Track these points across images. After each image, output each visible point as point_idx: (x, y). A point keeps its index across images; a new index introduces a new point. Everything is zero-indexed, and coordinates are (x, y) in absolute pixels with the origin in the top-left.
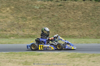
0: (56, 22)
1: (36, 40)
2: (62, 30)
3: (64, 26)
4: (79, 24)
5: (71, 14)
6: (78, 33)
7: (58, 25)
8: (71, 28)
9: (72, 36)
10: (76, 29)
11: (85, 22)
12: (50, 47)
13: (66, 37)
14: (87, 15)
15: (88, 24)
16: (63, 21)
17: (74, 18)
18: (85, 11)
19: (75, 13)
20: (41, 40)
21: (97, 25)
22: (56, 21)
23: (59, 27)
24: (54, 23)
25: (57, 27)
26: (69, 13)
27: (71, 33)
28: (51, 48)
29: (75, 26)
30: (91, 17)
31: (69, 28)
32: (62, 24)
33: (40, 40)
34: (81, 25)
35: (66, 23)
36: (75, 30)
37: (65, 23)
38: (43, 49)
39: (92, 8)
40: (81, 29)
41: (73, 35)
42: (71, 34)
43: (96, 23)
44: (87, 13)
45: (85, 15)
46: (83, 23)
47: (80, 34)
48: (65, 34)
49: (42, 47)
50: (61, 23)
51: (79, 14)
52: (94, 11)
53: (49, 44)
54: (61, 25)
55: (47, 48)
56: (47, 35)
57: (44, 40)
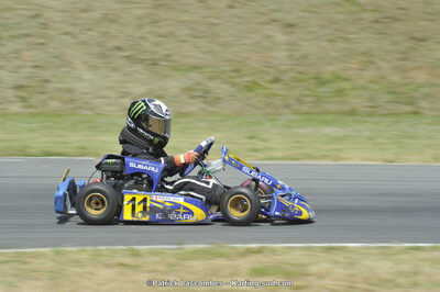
12: (185, 208)
28: (191, 213)
38: (147, 219)
49: (139, 208)
53: (171, 188)
55: (170, 212)
56: (157, 140)
57: (153, 168)
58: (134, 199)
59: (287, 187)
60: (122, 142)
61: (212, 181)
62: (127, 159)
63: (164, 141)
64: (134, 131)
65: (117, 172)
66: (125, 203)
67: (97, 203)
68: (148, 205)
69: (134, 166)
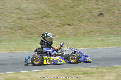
12: (59, 60)
28: (61, 61)
38: (50, 63)
49: (48, 61)
55: (56, 61)
56: (50, 43)
57: (50, 50)
58: (46, 59)
59: (84, 53)
60: (40, 44)
61: (65, 53)
62: (43, 48)
63: (52, 43)
64: (44, 41)
65: (41, 52)
66: (44, 60)
67: (37, 60)
68: (50, 60)
69: (45, 50)
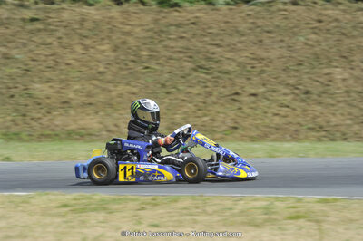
0: (18, 83)
1: (108, 144)
2: (43, 111)
3: (48, 98)
4: (104, 89)
5: (73, 52)
6: (101, 123)
7: (26, 92)
8: (73, 103)
9: (77, 134)
10: (92, 107)
11: (125, 81)
12: (159, 172)
13: (57, 135)
14: (132, 58)
15: (135, 90)
16: (45, 79)
17: (83, 65)
18: (124, 43)
19: (86, 48)
20: (126, 145)
21: (168, 93)
22: (19, 80)
23: (29, 102)
24: (11, 85)
25: (22, 101)
26: (65, 48)
27: (75, 121)
28: (163, 175)
29: (89, 95)
30: (146, 65)
31: (66, 105)
32: (41, 89)
33: (122, 144)
34: (110, 91)
35: (57, 86)
36: (90, 110)
37: (51, 87)
38: (134, 180)
39: (148, 30)
40: (111, 106)
41: (83, 131)
42: (73, 126)
43: (163, 86)
44: (129, 49)
45: (122, 57)
46: (116, 86)
47: (106, 127)
48: (52, 127)
49: (129, 173)
50: (37, 86)
51: (104, 51)
52: (156, 41)
53: (159, 161)
54: (37, 93)
55: (149, 175)
56: (150, 126)
57: (139, 146)
58: (125, 167)
59: (236, 156)
63: (156, 127)
65: (119, 150)
66: (120, 170)
68: (135, 171)
